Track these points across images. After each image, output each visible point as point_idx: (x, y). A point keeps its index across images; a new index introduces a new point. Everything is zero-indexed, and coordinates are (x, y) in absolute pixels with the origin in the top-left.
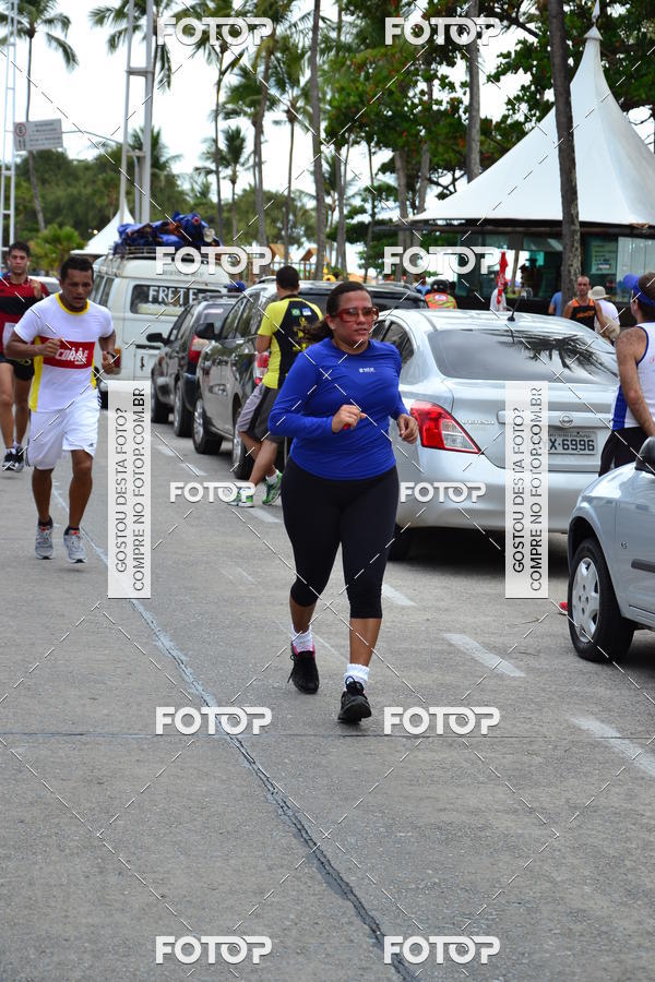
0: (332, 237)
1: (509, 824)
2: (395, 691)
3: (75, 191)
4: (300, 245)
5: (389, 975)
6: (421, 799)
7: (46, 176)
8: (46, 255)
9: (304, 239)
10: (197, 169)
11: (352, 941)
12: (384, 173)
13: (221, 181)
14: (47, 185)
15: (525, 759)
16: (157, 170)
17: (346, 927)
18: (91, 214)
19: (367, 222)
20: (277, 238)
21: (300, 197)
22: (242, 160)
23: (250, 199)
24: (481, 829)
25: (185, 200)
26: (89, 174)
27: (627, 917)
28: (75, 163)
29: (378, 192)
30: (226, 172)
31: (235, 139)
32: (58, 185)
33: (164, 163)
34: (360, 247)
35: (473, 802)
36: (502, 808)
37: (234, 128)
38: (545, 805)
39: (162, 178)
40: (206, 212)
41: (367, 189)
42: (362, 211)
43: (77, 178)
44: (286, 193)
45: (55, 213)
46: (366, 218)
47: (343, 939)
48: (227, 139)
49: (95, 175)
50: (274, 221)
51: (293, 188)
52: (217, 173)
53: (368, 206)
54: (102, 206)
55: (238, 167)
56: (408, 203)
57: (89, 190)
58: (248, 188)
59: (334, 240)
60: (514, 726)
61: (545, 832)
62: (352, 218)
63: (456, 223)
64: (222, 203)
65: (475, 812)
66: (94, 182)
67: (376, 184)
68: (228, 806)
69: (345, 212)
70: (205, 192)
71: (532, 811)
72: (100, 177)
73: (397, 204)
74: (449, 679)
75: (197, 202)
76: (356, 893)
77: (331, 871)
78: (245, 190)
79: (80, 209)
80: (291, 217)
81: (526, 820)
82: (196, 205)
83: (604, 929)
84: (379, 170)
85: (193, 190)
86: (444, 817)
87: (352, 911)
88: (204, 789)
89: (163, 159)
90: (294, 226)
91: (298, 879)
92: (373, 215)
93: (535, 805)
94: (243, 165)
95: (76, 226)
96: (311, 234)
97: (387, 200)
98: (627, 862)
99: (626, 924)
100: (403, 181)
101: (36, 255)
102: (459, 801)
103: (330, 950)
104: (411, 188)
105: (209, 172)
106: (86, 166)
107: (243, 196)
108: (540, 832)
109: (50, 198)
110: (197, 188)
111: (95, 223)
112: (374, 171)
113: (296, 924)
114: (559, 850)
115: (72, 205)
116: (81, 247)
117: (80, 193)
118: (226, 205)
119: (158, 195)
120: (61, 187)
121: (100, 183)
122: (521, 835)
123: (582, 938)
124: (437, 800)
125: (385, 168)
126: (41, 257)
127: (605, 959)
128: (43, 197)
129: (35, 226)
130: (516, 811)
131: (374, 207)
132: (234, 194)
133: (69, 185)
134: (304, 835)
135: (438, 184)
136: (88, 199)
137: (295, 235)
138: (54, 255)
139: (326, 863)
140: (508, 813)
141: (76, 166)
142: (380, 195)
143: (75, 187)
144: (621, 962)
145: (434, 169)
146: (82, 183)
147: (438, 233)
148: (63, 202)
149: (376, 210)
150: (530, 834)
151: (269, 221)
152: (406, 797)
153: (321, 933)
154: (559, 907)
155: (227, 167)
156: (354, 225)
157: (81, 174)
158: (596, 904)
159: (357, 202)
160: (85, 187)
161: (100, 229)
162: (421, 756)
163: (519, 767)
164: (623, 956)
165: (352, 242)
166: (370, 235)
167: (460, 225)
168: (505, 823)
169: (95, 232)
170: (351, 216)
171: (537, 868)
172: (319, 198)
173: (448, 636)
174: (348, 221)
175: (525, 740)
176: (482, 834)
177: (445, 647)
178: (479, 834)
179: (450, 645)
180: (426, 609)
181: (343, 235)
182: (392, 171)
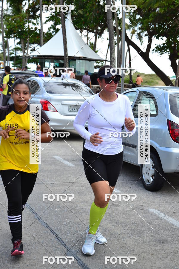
1: (82, 205)
2: (45, 171)
5: (64, 249)
11: (52, 240)
15: (81, 188)
17: (49, 236)
24: (76, 207)
27: (118, 229)
29: (16, 49)
34: (12, 62)
41: (14, 48)
42: (13, 53)
46: (14, 55)
47: (49, 240)
53: (14, 52)
63: (35, 56)
67: (16, 47)
69: (9, 53)
71: (86, 202)
74: (57, 167)
76: (50, 226)
77: (42, 220)
83: (113, 233)
87: (49, 231)
88: (4, 199)
91: (34, 223)
92: (16, 54)
93: (87, 200)
97: (19, 51)
98: (113, 215)
99: (118, 231)
103: (47, 243)
104: (24, 48)
112: (16, 44)
113: (36, 236)
122: (86, 208)
123: (108, 236)
125: (18, 44)
127: (116, 241)
130: (82, 202)
131: (16, 53)
134: (33, 211)
139: (40, 218)
142: (17, 50)
144: (120, 242)
147: (31, 59)
153: (43, 238)
154: (101, 228)
158: (109, 226)
159: (12, 52)
162: (56, 188)
164: (120, 240)
166: (15, 59)
167: (36, 57)
172: (4, 50)
173: (54, 156)
174: (10, 56)
175: (80, 183)
176: (76, 208)
177: (54, 159)
178: (75, 208)
179: (55, 159)
180: (47, 150)
181: (8, 59)
182: (20, 44)
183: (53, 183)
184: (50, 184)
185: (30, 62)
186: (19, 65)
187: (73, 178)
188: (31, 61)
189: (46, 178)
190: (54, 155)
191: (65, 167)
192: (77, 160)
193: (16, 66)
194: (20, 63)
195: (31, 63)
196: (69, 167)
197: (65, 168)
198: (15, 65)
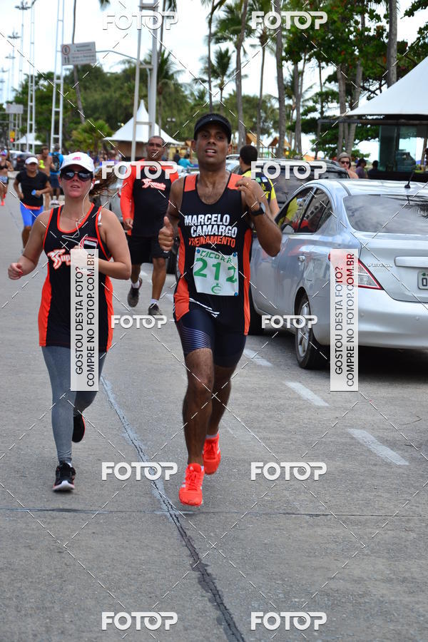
0: (292, 129)
1: (385, 592)
3: (107, 95)
4: (269, 134)
6: (316, 569)
7: (88, 84)
8: (85, 141)
9: (272, 130)
10: (195, 79)
12: (330, 82)
13: (212, 88)
14: (88, 91)
15: (403, 534)
16: (166, 80)
18: (119, 112)
19: (317, 118)
20: (253, 129)
21: (269, 100)
22: (228, 73)
23: (234, 101)
24: (362, 596)
25: (187, 102)
26: (118, 82)
28: (108, 75)
29: (324, 97)
30: (215, 82)
31: (223, 58)
32: (95, 90)
33: (173, 75)
34: (312, 137)
35: (357, 573)
36: (380, 577)
37: (223, 50)
38: (416, 576)
39: (172, 86)
40: (202, 111)
41: (317, 94)
42: (313, 109)
43: (109, 86)
44: (259, 97)
45: (92, 111)
46: (316, 115)
48: (218, 58)
49: (122, 84)
50: (251, 117)
51: (264, 94)
52: (210, 82)
53: (318, 106)
54: (127, 105)
55: (225, 78)
56: (347, 104)
57: (117, 95)
58: (232, 93)
59: (293, 131)
60: (396, 506)
61: (413, 599)
62: (307, 115)
64: (213, 104)
65: (359, 581)
66: (121, 89)
67: (324, 90)
68: (160, 573)
69: (302, 110)
70: (202, 95)
71: (404, 580)
72: (126, 84)
73: (339, 105)
75: (196, 103)
78: (230, 95)
79: (111, 108)
80: (263, 115)
81: (399, 588)
82: (195, 105)
84: (326, 80)
85: (192, 94)
86: (333, 585)
89: (171, 72)
90: (265, 121)
92: (322, 113)
93: (407, 575)
94: (229, 76)
95: (108, 120)
96: (277, 126)
97: (332, 102)
100: (343, 88)
101: (78, 141)
102: (346, 571)
104: (350, 94)
105: (204, 81)
106: (116, 77)
107: (228, 99)
108: (408, 599)
109: (90, 100)
110: (196, 93)
111: (122, 118)
112: (323, 81)
114: (424, 616)
115: (105, 105)
116: (109, 135)
117: (111, 96)
118: (217, 105)
119: (168, 98)
120: (99, 93)
121: (126, 89)
122: (393, 602)
124: (328, 569)
125: (330, 79)
126: (81, 142)
128: (85, 99)
129: (79, 120)
130: (390, 581)
131: (322, 107)
132: (221, 97)
133: (104, 90)
134: (218, 600)
135: (369, 90)
136: (117, 101)
137: (266, 127)
138: (91, 141)
139: (232, 625)
140: (383, 581)
141: (109, 78)
142: (327, 98)
143: (107, 92)
145: (365, 79)
146: (113, 89)
147: (369, 126)
148: (99, 103)
149: (324, 109)
150: (400, 601)
151: (247, 118)
152: (304, 567)
155: (217, 78)
156: (308, 120)
157: (112, 83)
159: (311, 104)
160: (115, 92)
161: (125, 122)
162: (319, 531)
163: (397, 541)
165: (306, 132)
166: (320, 128)
168: (381, 590)
169: (122, 124)
170: (306, 113)
171: (404, 632)
172: (281, 100)
173: (351, 431)
174: (303, 117)
175: (404, 519)
176: (362, 600)
177: (348, 440)
178: (359, 600)
179: (353, 438)
180: (336, 409)
181: (299, 127)
182: (336, 81)
183: (317, 515)
184: (308, 517)
185: (364, 135)
186: (333, 146)
187: (389, 500)
188: (370, 133)
189: (302, 497)
190: (352, 427)
191: (375, 465)
192: (421, 444)
193: (324, 150)
194: (335, 139)
195: (369, 140)
196: (389, 465)
197: (374, 468)
198: (319, 145)
